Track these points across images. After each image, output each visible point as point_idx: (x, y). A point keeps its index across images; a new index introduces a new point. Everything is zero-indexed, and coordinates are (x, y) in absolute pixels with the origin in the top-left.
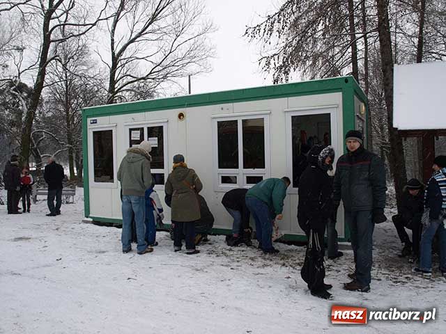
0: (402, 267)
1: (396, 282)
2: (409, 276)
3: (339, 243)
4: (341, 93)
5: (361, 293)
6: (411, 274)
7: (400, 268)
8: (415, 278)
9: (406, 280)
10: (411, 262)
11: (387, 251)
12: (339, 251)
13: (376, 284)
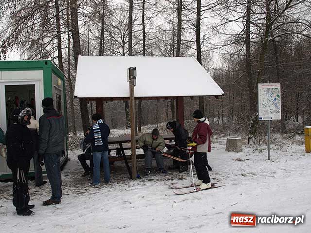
0: (84, 183)
1: (78, 194)
2: (87, 188)
3: (43, 175)
4: (42, 71)
5: (54, 205)
6: (89, 187)
7: (82, 185)
8: (91, 189)
9: (85, 191)
10: (90, 180)
11: (77, 175)
12: (44, 180)
13: (65, 197)
